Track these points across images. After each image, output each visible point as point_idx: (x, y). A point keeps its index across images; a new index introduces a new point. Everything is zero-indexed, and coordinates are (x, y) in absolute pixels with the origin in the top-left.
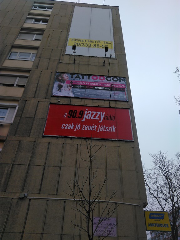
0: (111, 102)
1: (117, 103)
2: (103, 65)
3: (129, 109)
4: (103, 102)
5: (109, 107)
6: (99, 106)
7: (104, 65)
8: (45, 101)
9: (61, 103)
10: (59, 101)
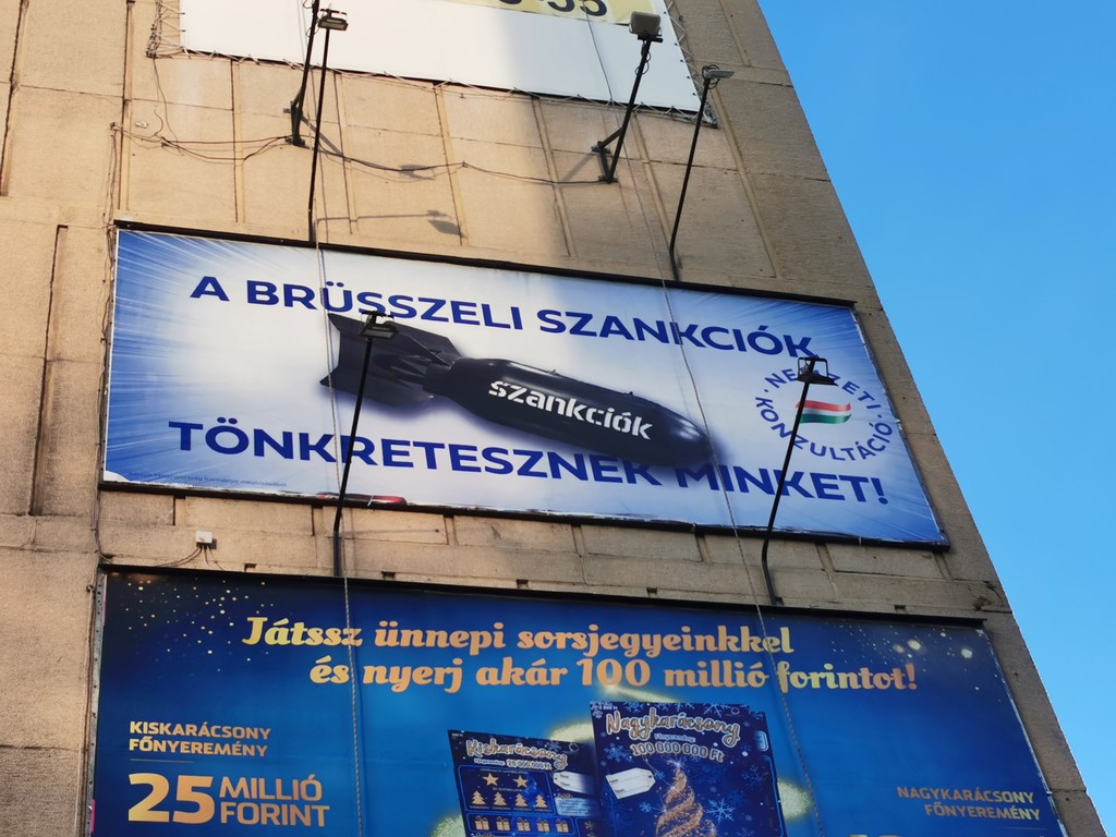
0: (775, 549)
1: (842, 556)
2: (593, 170)
3: (978, 623)
4: (686, 545)
5: (761, 600)
6: (661, 595)
7: (608, 178)
8: (36, 547)
9: (228, 559)
10: (202, 546)
